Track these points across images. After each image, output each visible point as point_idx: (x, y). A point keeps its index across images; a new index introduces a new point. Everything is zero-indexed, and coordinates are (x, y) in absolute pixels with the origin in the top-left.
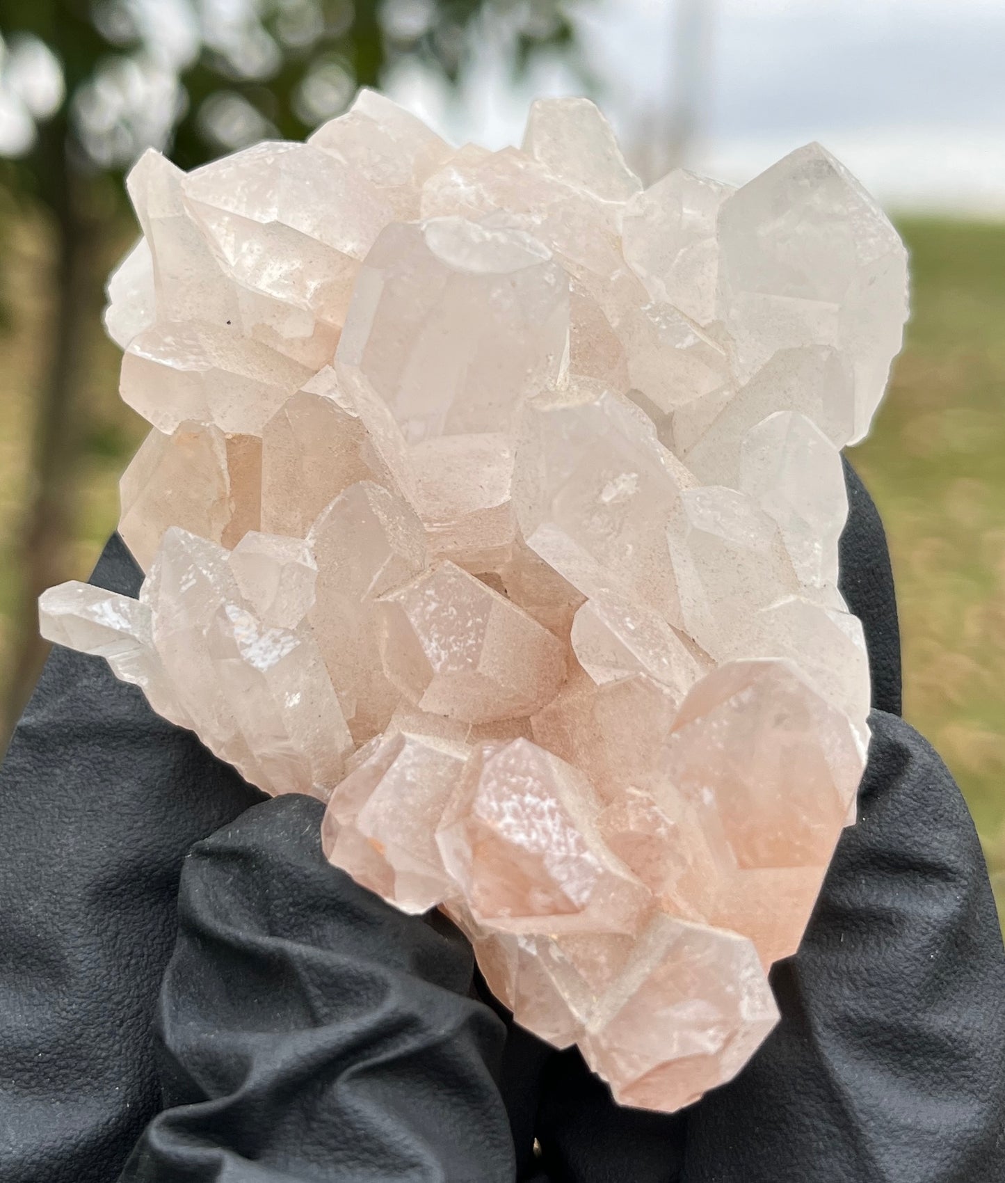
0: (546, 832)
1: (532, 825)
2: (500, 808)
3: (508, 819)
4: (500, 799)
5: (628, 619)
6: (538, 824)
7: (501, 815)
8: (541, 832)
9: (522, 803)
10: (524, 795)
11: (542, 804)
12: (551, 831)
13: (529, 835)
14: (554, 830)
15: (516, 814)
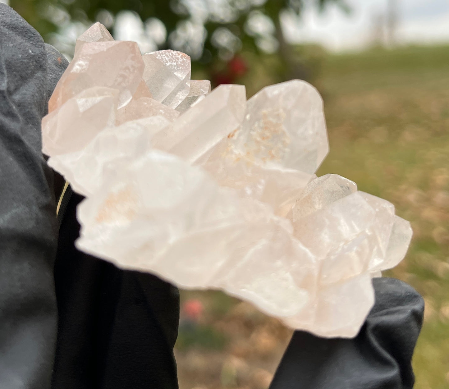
0: (167, 56)
1: (172, 57)
2: (182, 59)
3: (179, 56)
4: (184, 61)
5: (163, 113)
6: (170, 58)
7: (182, 57)
8: (169, 56)
9: (177, 62)
10: (177, 64)
11: (170, 63)
12: (165, 56)
13: (172, 54)
14: (165, 57)
15: (178, 58)
